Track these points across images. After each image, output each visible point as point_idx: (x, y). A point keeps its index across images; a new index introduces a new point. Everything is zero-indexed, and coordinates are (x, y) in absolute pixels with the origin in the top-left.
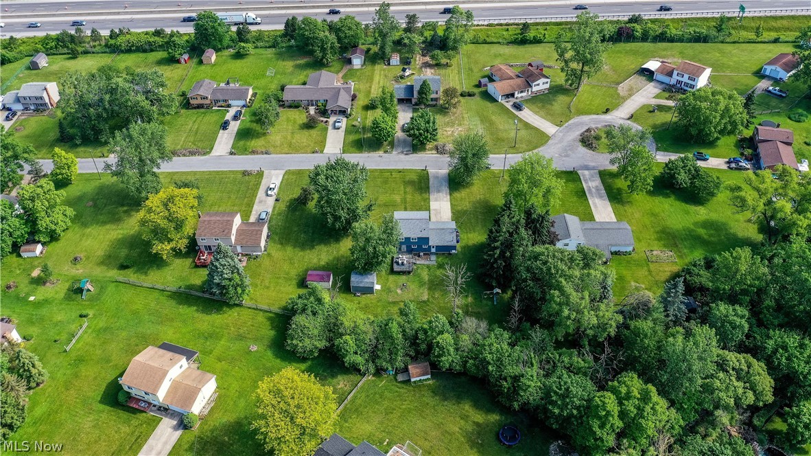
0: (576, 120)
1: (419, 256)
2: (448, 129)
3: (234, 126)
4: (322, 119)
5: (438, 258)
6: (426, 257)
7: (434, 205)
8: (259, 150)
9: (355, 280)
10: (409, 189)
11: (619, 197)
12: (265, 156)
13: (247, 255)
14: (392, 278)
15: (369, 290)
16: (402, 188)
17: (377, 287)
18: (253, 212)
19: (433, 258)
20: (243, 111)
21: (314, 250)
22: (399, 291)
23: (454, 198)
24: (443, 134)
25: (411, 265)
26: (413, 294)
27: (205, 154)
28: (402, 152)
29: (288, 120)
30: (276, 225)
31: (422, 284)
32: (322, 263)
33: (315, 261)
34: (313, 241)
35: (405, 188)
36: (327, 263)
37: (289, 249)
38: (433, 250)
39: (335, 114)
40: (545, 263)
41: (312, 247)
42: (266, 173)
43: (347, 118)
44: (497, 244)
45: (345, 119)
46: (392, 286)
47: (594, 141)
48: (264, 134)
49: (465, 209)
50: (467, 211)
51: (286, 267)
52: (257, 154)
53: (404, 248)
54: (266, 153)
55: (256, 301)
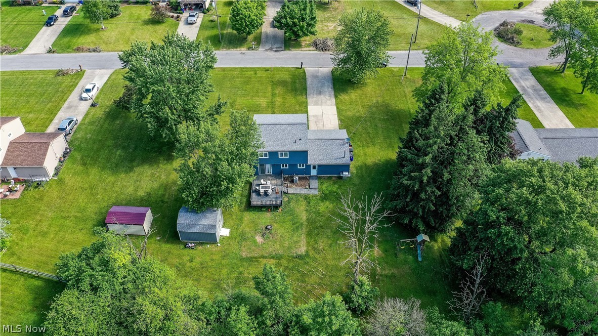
0: (484, 16)
1: (292, 181)
2: (328, 24)
3: (63, 23)
4: (171, 14)
5: (322, 184)
6: (303, 182)
7: (312, 109)
8: (86, 46)
9: (185, 221)
10: (279, 90)
11: (567, 99)
12: (93, 54)
13: (25, 181)
14: (249, 216)
15: (209, 238)
16: (270, 89)
17: (223, 232)
18: (56, 121)
19: (314, 183)
20: (78, 8)
21: (131, 174)
22: (259, 239)
23: (341, 101)
24: (323, 30)
25: (279, 195)
26: (281, 244)
27: (15, 52)
28: (271, 49)
29: (131, 15)
30: (82, 138)
31: (296, 226)
32: (141, 193)
33: (130, 190)
34: (132, 161)
35: (273, 90)
36: (149, 194)
37: (94, 172)
38: (314, 172)
39: (190, 9)
40: (539, 190)
41: (131, 169)
42: (88, 72)
43: (204, 13)
44: (428, 159)
45: (201, 15)
46: (247, 229)
47: (515, 35)
48: (97, 30)
49: (357, 114)
50: (360, 117)
51: (82, 200)
52: (83, 51)
53: (268, 167)
54: (94, 51)
55: (19, 258)
